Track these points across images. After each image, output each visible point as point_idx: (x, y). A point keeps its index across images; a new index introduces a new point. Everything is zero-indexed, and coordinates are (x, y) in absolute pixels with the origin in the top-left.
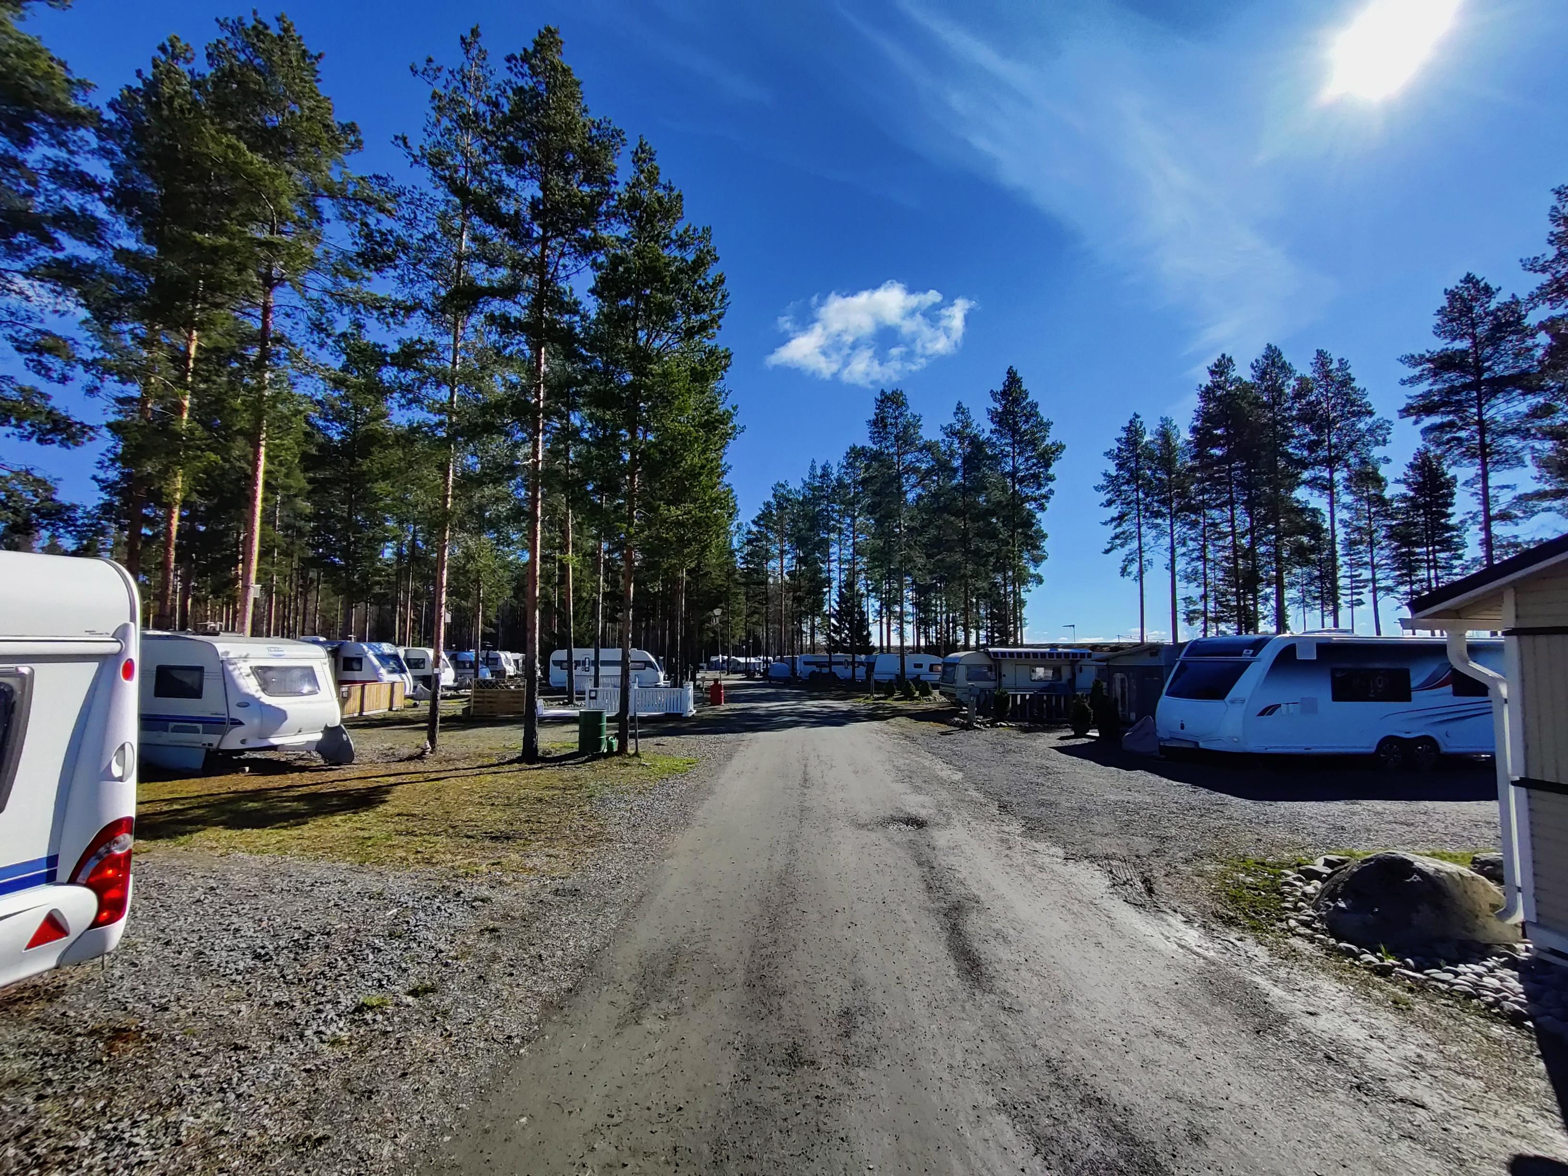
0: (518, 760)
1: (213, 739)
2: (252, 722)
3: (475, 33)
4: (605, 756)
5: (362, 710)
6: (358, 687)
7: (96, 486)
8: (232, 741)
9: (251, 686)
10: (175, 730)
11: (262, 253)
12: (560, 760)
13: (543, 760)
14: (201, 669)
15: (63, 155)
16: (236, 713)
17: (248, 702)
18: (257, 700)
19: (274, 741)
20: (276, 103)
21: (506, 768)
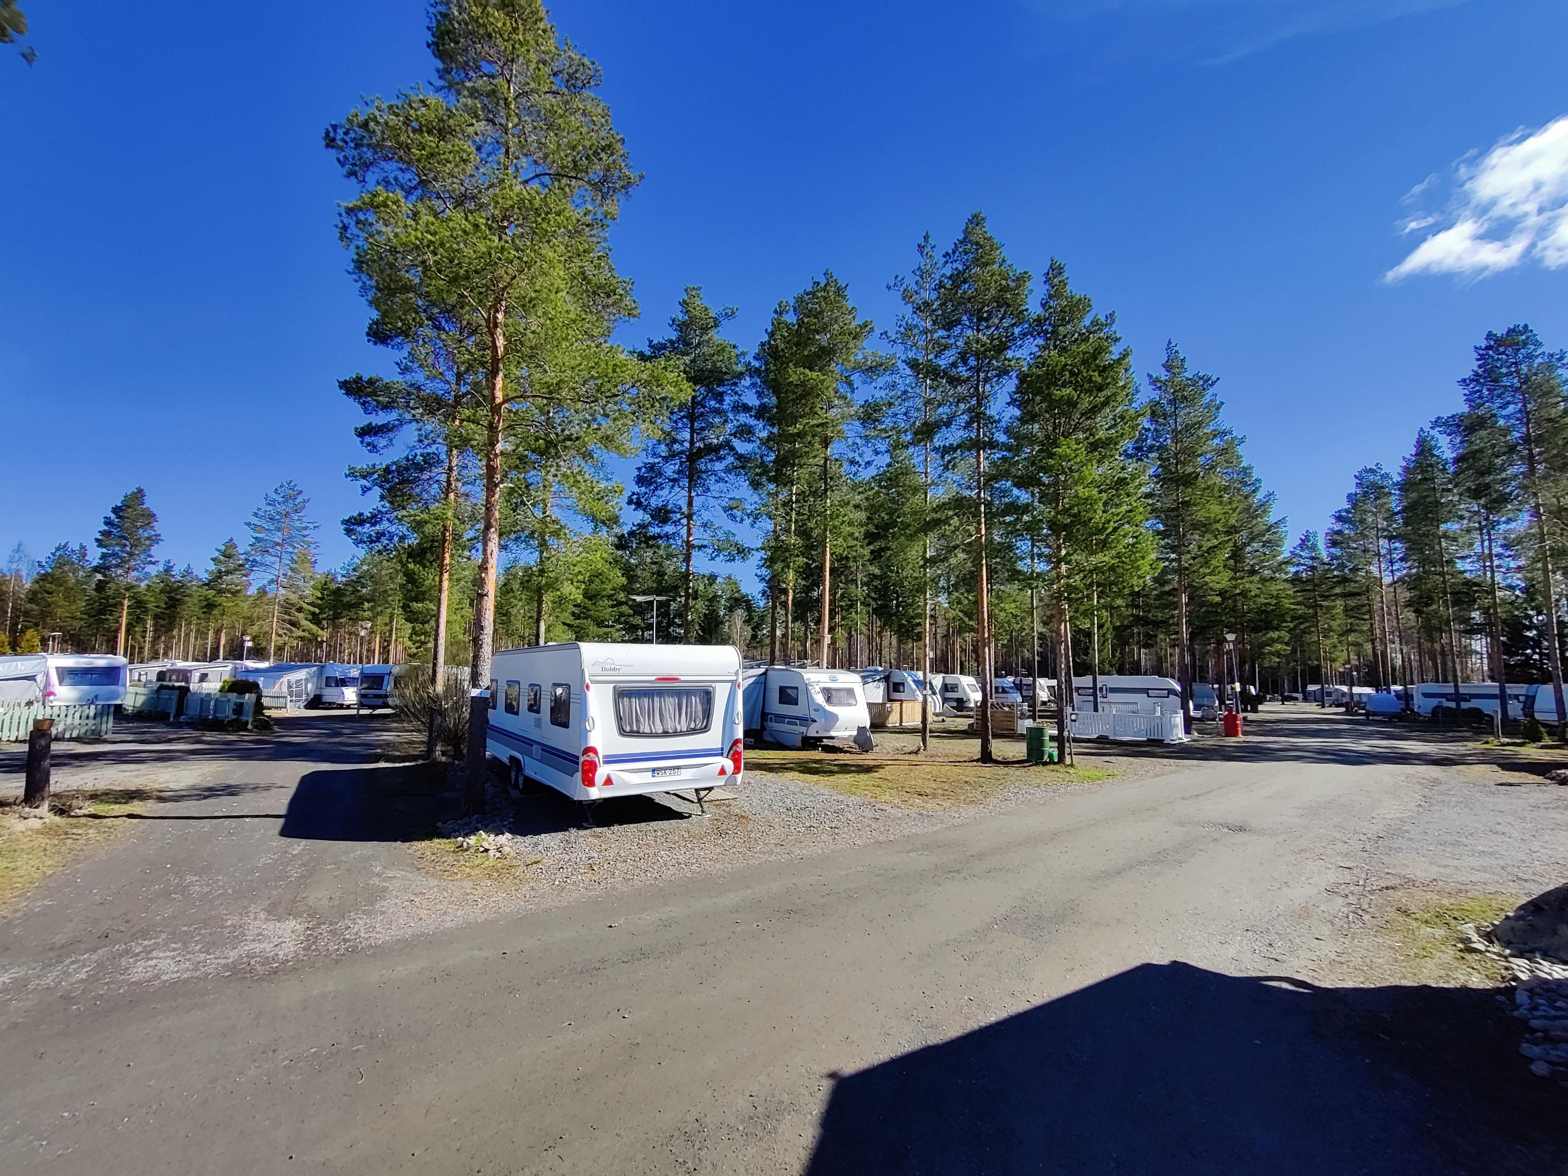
0: (977, 761)
1: (803, 729)
2: (821, 721)
3: (926, 238)
4: (1045, 764)
5: (901, 721)
6: (898, 704)
7: (757, 579)
8: (812, 731)
9: (820, 699)
10: (788, 723)
11: (820, 429)
12: (1006, 763)
13: (997, 762)
14: (797, 688)
15: (737, 398)
16: (814, 715)
17: (818, 709)
18: (823, 708)
19: (833, 734)
20: (824, 329)
21: (970, 764)
